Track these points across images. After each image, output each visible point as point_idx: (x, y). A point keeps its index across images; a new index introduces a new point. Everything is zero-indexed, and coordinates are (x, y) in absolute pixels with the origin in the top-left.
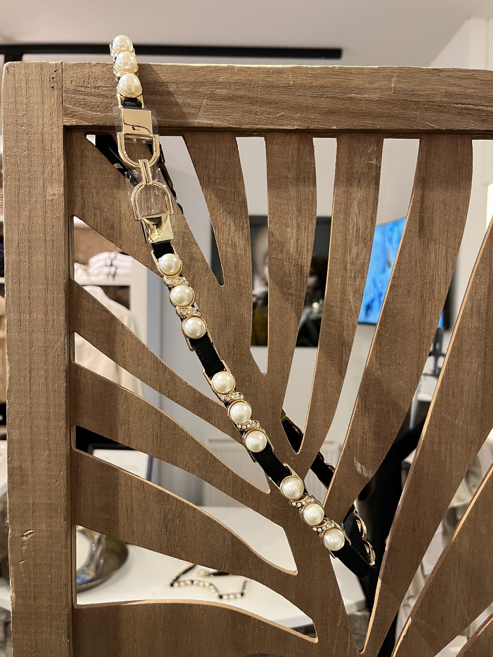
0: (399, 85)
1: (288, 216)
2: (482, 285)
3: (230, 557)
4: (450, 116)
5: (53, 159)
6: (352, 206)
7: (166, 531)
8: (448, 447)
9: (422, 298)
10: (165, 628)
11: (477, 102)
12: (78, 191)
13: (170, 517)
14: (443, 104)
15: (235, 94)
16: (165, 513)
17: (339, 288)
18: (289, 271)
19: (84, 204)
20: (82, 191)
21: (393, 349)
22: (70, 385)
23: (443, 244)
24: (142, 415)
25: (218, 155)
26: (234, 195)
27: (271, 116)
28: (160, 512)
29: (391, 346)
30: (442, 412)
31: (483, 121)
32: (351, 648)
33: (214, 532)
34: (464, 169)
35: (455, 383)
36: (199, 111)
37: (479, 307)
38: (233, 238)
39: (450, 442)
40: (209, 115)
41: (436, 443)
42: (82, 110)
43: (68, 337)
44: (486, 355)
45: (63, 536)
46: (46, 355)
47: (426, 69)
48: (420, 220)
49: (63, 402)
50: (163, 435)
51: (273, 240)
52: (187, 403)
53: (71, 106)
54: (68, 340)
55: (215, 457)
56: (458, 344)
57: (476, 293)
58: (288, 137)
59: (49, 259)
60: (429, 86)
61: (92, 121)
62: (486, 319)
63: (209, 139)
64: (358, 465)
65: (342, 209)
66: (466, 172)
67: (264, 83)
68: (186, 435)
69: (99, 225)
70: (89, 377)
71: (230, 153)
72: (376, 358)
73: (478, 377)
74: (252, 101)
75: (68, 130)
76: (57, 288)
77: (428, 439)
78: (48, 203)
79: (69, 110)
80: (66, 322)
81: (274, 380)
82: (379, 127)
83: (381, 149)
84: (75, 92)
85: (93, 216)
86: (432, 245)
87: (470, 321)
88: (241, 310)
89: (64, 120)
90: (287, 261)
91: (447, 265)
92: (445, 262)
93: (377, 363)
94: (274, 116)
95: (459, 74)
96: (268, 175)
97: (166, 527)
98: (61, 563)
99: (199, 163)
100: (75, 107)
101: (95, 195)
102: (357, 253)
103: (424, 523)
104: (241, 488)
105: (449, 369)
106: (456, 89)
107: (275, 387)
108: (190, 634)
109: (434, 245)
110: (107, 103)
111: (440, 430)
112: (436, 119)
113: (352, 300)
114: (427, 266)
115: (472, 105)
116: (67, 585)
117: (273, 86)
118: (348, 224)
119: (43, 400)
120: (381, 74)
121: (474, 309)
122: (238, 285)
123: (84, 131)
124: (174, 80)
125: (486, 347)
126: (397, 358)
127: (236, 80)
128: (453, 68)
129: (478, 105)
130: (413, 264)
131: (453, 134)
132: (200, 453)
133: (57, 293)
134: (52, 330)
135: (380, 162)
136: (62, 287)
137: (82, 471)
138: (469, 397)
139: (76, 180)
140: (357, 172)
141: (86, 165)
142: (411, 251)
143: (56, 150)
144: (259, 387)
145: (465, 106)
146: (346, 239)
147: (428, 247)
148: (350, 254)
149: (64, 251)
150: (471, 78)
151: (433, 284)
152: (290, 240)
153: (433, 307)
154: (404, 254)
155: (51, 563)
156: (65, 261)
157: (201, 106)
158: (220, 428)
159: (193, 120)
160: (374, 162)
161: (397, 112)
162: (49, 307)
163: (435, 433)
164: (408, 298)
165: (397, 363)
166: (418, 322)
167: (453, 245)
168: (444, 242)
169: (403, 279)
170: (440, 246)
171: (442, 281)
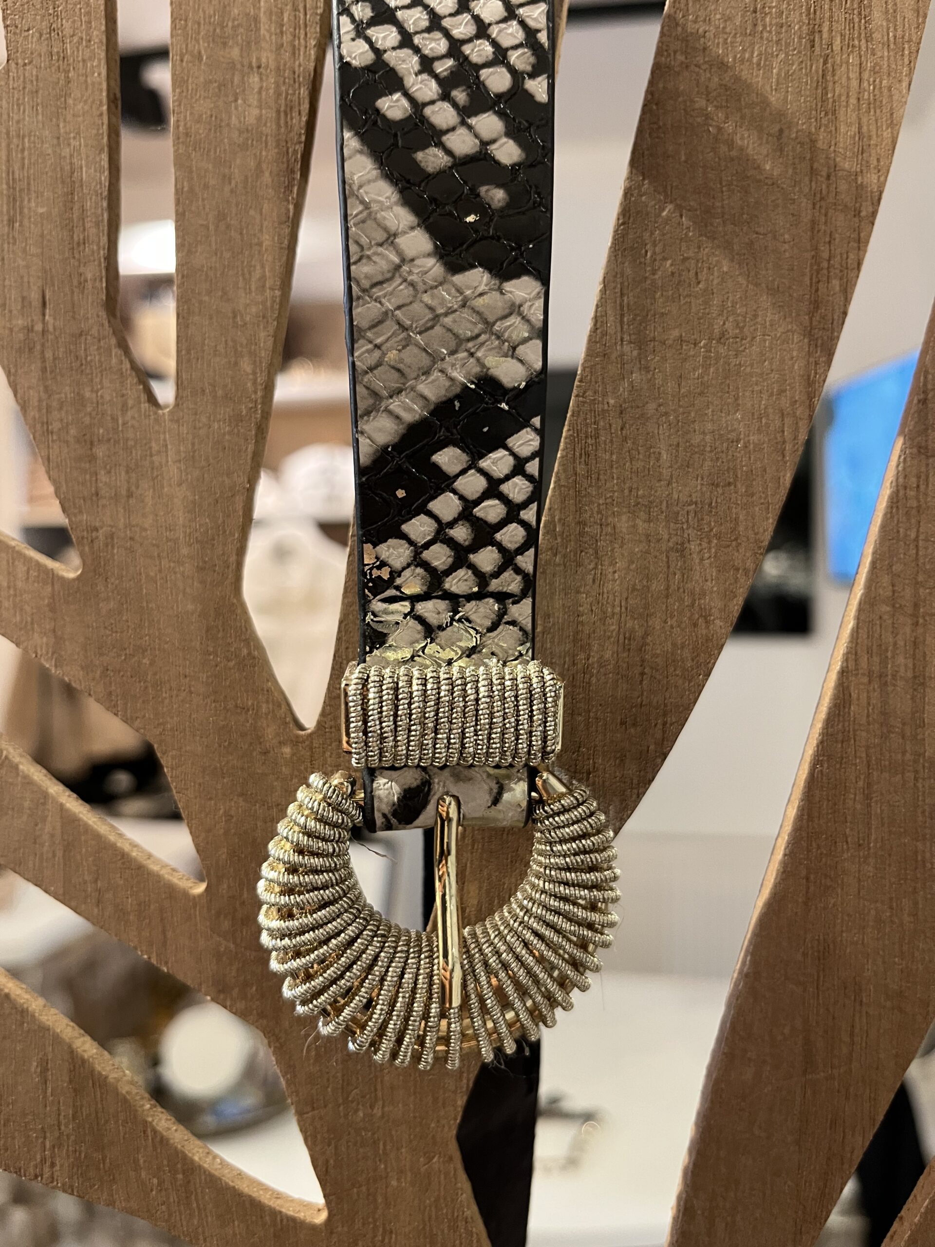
21: (692, 273)
29: (685, 259)
30: (926, 540)
41: (900, 683)
72: (622, 316)
77: (864, 662)
81: (202, 432)
93: (626, 337)
103: (852, 1035)
107: (207, 459)
126: (715, 311)
153: (866, 75)
163: (895, 634)
164: (752, 44)
165: (712, 333)
166: (802, 144)
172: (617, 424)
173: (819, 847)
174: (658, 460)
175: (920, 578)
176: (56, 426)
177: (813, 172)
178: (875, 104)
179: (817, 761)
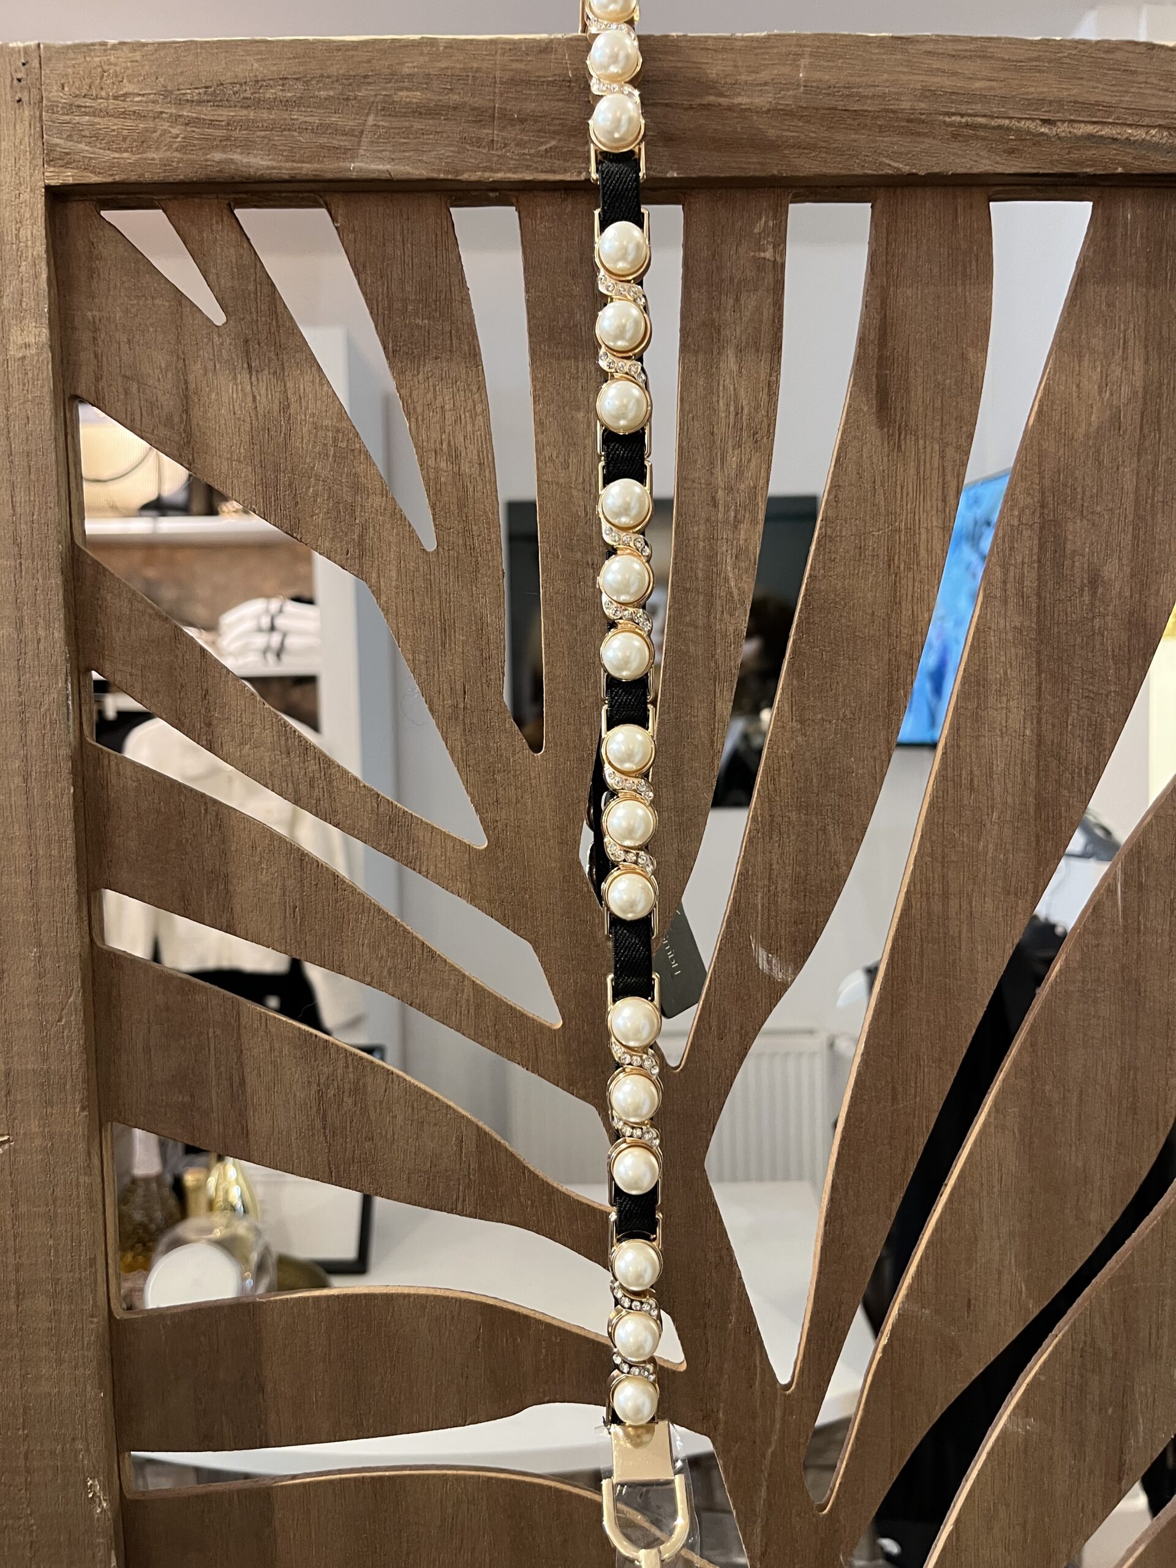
0: (818, 75)
1: (577, 383)
2: (1024, 532)
3: (475, 1182)
4: (935, 142)
5: (24, 263)
6: (724, 357)
7: (325, 1128)
8: (965, 906)
9: (892, 565)
10: (330, 1354)
11: (995, 109)
12: (85, 337)
13: (331, 1093)
14: (920, 116)
15: (440, 100)
16: (319, 1085)
17: (701, 547)
18: (585, 510)
19: (100, 367)
20: (95, 339)
21: (829, 684)
22: (84, 793)
23: (932, 438)
24: (257, 860)
25: (409, 245)
26: (451, 339)
27: (526, 151)
28: (309, 1082)
29: (824, 678)
30: (948, 824)
31: (1011, 152)
32: (762, 1381)
33: (435, 1125)
34: (974, 267)
35: (974, 756)
36: (360, 142)
37: (1021, 580)
38: (451, 438)
39: (967, 894)
40: (383, 151)
41: (936, 897)
42: (87, 148)
43: (75, 681)
44: (1040, 691)
45: (82, 1146)
46: (24, 723)
47: (876, 37)
48: (878, 386)
49: (69, 831)
50: (307, 903)
51: (545, 441)
52: (361, 826)
53: (62, 141)
54: (76, 688)
55: (430, 950)
56: (977, 668)
57: (1012, 548)
58: (570, 200)
59: (21, 497)
60: (886, 75)
61: (110, 173)
62: (1038, 608)
63: (388, 211)
64: (760, 954)
66: (977, 271)
67: (507, 76)
68: (361, 902)
69: (137, 417)
70: (128, 774)
71: (436, 242)
72: (792, 707)
73: (1024, 742)
74: (482, 116)
75: (56, 196)
76: (43, 565)
77: (918, 887)
78: (13, 366)
79: (58, 149)
80: (68, 644)
81: (561, 767)
82: (775, 172)
83: (783, 223)
84: (70, 109)
85: (122, 397)
86: (908, 441)
87: (1003, 612)
88: (477, 606)
89: (46, 174)
90: (580, 487)
91: (943, 488)
92: (941, 480)
93: (795, 717)
94: (532, 151)
95: (950, 48)
96: (527, 291)
97: (324, 1118)
98: (79, 1211)
99: (364, 267)
100: (70, 143)
101: (125, 347)
102: (740, 465)
103: (916, 1083)
104: (493, 1018)
105: (959, 724)
106: (947, 83)
107: (563, 782)
108: (388, 1364)
109: (913, 444)
110: (146, 130)
111: (944, 866)
112: (903, 150)
113: (731, 575)
114: (898, 490)
115: (984, 116)
116: (93, 1262)
117: (528, 82)
118: (715, 399)
119: (20, 829)
120: (775, 51)
121: (1009, 586)
122: (468, 548)
123: (94, 198)
124: (300, 73)
125: (1039, 673)
126: (840, 704)
127: (442, 69)
128: (937, 36)
129: (997, 117)
130: (868, 486)
131: (946, 185)
132: (397, 941)
133: (44, 577)
134: (36, 663)
135: (783, 254)
136: (55, 563)
137: (119, 995)
138: (1006, 790)
139: (79, 313)
140: (732, 279)
141: (102, 276)
142: (862, 455)
143: (29, 243)
144: (528, 784)
145: (969, 119)
146: (712, 433)
147: (900, 446)
148: (722, 468)
149: (55, 478)
150: (980, 57)
151: (914, 531)
153: (916, 584)
154: (845, 465)
155: (55, 1212)
156: (59, 500)
157: (362, 132)
158: (441, 881)
159: (348, 164)
160: (768, 255)
161: (814, 135)
162: (26, 611)
163: (933, 872)
164: (859, 566)
165: (838, 715)
166: (884, 620)
167: (955, 440)
168: (937, 435)
169: (846, 522)
170: (928, 442)
171: (935, 523)
172: (790, 764)
173: (898, 984)
174: (811, 782)
175: (945, 843)
176: (472, 762)
177: (890, 635)
178: (921, 599)
179: (895, 940)
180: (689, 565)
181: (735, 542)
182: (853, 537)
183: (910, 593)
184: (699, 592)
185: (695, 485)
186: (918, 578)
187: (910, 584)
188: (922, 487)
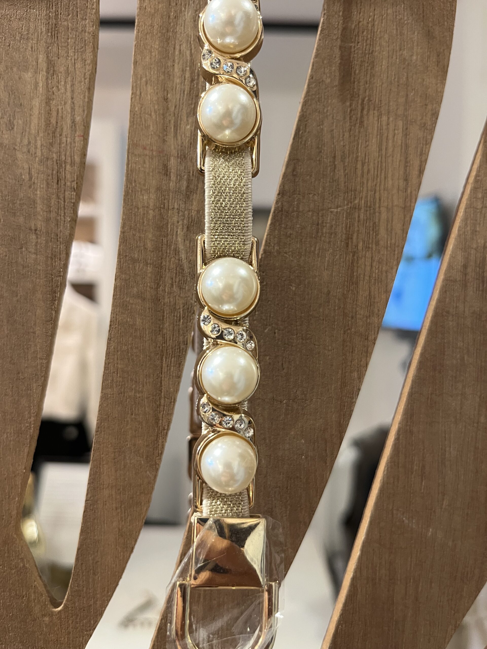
1: (27, 44)
6: (180, 21)
8: (411, 590)
9: (350, 243)
17: (151, 217)
18: (30, 173)
23: (396, 115)
29: (277, 356)
35: (426, 442)
39: (414, 579)
41: (383, 583)
57: (474, 232)
65: (156, 27)
73: (478, 429)
86: (371, 117)
87: (462, 297)
90: (25, 150)
91: (406, 165)
92: (403, 158)
109: (376, 119)
113: (181, 247)
114: (360, 168)
118: (170, 64)
121: (469, 270)
130: (328, 161)
138: (457, 477)
142: (322, 129)
146: (166, 99)
147: (362, 122)
151: (374, 209)
152: (31, 99)
154: (304, 139)
163: (380, 558)
164: (315, 243)
165: (290, 396)
167: (419, 118)
168: (400, 112)
169: (304, 197)
170: (391, 119)
171: (396, 203)
177: (345, 315)
178: (378, 280)
180: (138, 234)
181: (186, 212)
182: (310, 213)
183: (367, 273)
184: (147, 264)
185: (147, 152)
186: (376, 259)
187: (368, 263)
188: (384, 165)
